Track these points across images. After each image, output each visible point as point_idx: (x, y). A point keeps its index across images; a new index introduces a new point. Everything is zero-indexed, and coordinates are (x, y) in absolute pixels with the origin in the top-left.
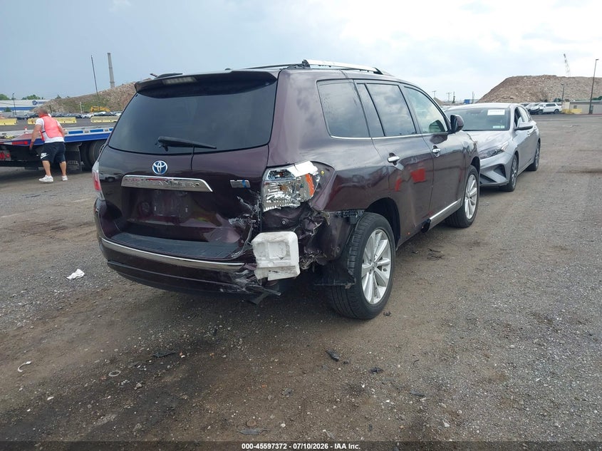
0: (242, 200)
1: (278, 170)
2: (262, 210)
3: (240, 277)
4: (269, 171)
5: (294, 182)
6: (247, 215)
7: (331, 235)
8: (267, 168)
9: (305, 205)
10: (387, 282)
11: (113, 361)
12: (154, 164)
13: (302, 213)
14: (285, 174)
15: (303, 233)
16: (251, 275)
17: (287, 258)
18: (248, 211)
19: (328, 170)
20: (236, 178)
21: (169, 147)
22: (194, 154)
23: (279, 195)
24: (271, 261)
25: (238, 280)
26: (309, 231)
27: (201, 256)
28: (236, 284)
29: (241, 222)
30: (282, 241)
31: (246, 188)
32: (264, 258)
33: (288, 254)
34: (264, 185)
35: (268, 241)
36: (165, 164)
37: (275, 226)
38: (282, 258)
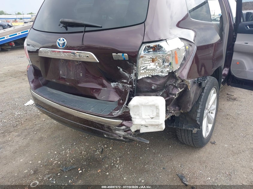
0: (121, 70)
1: (152, 45)
2: (137, 77)
3: (119, 130)
4: (144, 46)
5: (165, 55)
6: (125, 81)
7: (190, 97)
8: (143, 43)
9: (172, 75)
10: (213, 121)
11: (36, 172)
12: (58, 40)
13: (168, 80)
14: (158, 49)
15: (168, 96)
16: (128, 130)
17: (157, 118)
18: (125, 78)
19: (191, 45)
20: (117, 52)
21: (68, 27)
22: (85, 32)
23: (151, 66)
24: (143, 119)
25: (117, 132)
26: (173, 94)
27: (90, 111)
28: (116, 134)
29: (120, 86)
30: (154, 105)
31: (124, 60)
32: (138, 117)
33: (158, 115)
34: (140, 58)
35: (142, 105)
36: (65, 40)
37: (146, 90)
38: (152, 118)
